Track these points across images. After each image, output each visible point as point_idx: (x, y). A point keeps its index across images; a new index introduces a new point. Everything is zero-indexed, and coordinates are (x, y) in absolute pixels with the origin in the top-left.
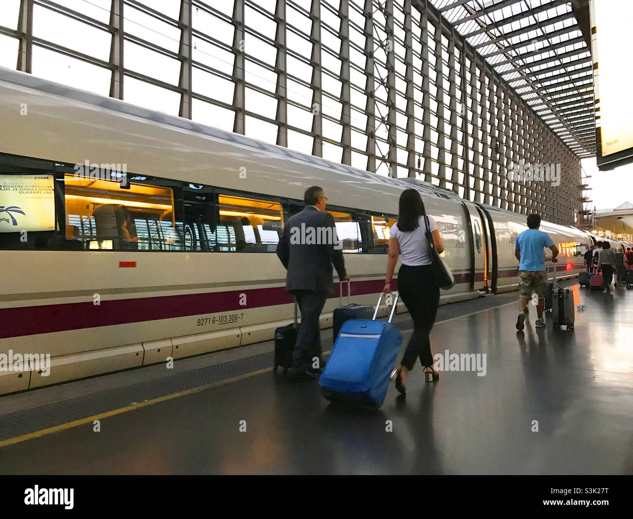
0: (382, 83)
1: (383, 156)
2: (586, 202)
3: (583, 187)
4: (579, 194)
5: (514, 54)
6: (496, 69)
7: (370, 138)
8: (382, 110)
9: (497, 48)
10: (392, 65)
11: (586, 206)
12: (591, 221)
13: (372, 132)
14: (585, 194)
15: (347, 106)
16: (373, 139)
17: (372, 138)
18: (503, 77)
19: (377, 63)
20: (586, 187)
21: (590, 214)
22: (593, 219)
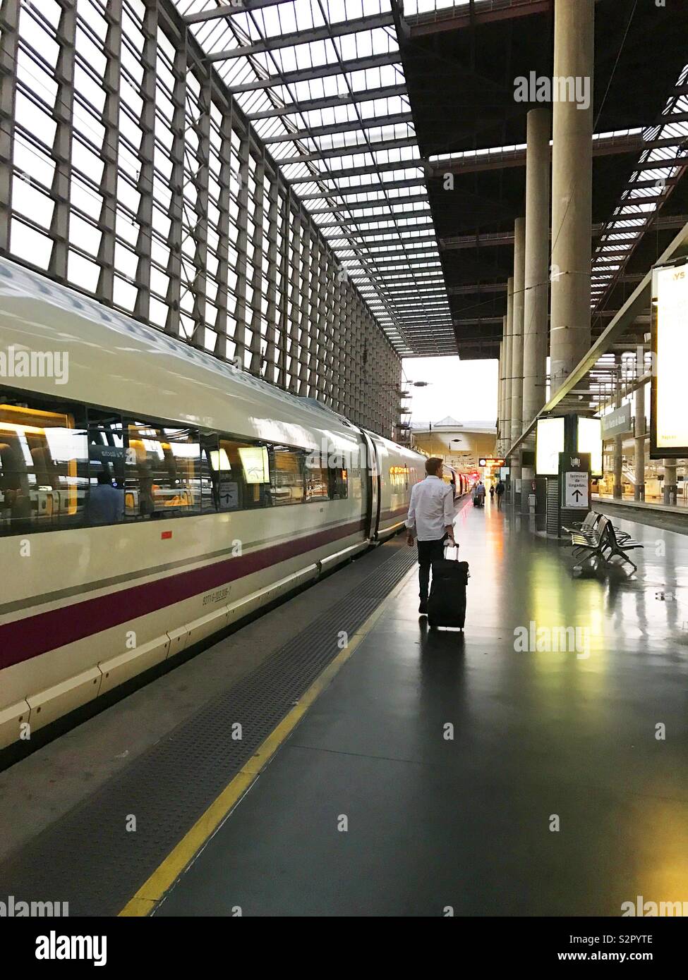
0: (192, 235)
1: (187, 336)
2: (404, 413)
3: (403, 395)
4: (398, 404)
5: (332, 186)
6: (295, 187)
7: (173, 309)
8: (189, 273)
9: (309, 172)
10: (205, 209)
11: (404, 418)
12: (409, 437)
13: (175, 301)
14: (404, 403)
15: (146, 260)
16: (177, 312)
17: (175, 310)
18: (305, 203)
19: (187, 205)
20: (406, 395)
21: (409, 429)
22: (411, 435)
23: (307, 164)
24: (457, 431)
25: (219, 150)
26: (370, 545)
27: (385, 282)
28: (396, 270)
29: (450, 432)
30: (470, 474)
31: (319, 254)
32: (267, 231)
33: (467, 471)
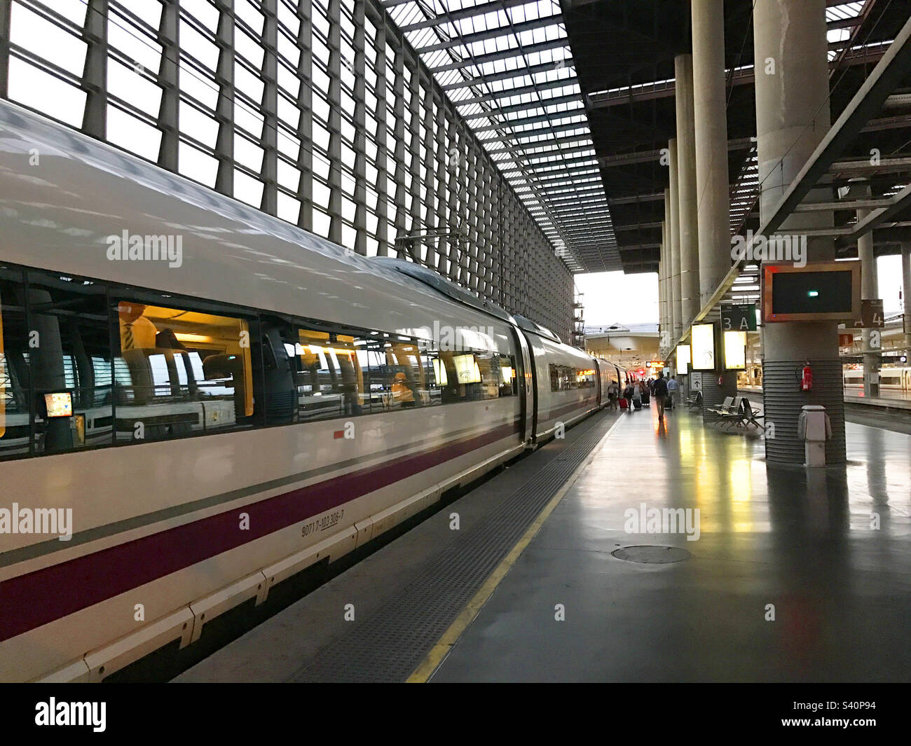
2: (578, 322)
3: (575, 305)
4: (572, 314)
11: (578, 326)
14: (577, 313)
20: (580, 306)
21: (582, 335)
22: (585, 340)
23: (460, 70)
24: (626, 335)
25: (374, 62)
26: (526, 449)
27: (546, 190)
28: (552, 171)
29: (617, 337)
30: (637, 371)
31: (475, 159)
32: (424, 139)
33: (634, 369)
